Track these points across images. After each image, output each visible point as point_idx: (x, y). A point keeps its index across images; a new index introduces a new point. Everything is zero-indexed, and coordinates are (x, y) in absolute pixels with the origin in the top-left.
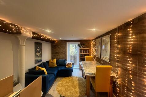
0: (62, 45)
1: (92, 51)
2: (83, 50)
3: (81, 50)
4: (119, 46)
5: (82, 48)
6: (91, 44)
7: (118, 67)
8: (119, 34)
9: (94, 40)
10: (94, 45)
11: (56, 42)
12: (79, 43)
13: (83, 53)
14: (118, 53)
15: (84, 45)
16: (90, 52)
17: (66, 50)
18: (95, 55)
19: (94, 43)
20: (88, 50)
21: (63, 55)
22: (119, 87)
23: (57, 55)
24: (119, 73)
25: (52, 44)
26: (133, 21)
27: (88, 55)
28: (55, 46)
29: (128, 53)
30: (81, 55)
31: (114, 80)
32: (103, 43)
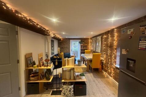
0: (66, 42)
1: (89, 47)
2: (83, 46)
3: (81, 46)
4: (105, 43)
5: (82, 45)
6: (89, 42)
7: (104, 54)
8: (106, 36)
9: (91, 38)
10: (91, 42)
11: (62, 40)
12: (80, 41)
13: (83, 48)
14: (105, 46)
15: (84, 42)
16: (88, 48)
17: (70, 46)
18: (92, 50)
19: (91, 41)
20: (87, 46)
21: (67, 50)
22: (104, 65)
23: (63, 50)
24: (105, 57)
25: (58, 41)
26: (111, 30)
27: (87, 49)
28: (61, 43)
29: (109, 46)
30: (81, 50)
31: (102, 61)
32: (97, 41)
